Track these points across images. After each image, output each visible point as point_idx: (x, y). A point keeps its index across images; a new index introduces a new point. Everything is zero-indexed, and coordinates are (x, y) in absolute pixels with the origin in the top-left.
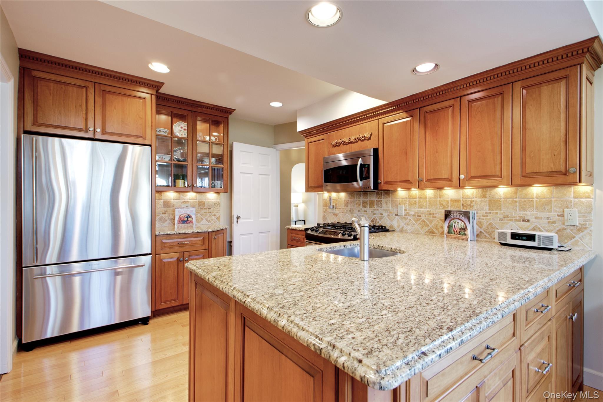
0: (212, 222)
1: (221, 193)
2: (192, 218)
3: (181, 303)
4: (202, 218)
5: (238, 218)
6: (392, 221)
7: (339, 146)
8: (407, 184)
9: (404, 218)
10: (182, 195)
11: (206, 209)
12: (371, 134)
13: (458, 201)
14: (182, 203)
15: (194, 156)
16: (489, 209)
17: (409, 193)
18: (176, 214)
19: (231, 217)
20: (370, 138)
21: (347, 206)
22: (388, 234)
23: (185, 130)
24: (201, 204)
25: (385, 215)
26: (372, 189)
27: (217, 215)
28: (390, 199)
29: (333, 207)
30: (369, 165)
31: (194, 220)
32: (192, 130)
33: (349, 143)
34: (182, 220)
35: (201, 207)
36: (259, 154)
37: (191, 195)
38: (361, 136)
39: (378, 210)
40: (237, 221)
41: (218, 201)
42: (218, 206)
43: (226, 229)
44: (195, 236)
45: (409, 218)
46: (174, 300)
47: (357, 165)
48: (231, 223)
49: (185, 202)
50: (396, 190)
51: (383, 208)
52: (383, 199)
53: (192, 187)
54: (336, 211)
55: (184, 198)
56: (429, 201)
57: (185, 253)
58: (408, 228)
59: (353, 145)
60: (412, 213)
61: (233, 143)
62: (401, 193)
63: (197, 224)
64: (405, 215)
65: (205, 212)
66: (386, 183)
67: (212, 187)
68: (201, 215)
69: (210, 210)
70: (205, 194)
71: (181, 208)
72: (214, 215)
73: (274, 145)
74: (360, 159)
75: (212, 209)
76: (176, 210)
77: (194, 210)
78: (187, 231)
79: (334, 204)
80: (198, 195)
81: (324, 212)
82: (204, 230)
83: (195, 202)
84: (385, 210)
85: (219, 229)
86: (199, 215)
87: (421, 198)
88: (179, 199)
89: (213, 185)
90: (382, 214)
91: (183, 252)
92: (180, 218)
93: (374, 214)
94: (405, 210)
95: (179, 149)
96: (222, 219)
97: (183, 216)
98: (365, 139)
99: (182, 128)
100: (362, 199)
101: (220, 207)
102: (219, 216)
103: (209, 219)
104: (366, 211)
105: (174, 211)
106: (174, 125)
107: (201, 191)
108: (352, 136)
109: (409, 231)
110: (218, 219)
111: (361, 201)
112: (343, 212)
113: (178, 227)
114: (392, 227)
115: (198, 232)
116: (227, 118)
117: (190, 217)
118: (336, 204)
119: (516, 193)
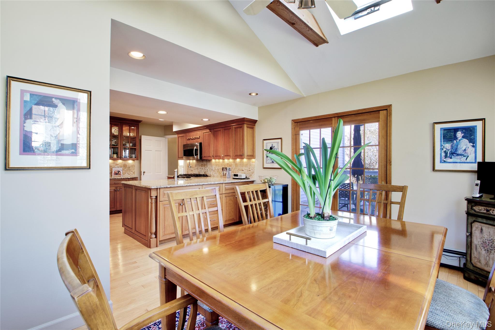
0: (131, 174)
1: (135, 161)
2: (121, 172)
3: (116, 210)
4: (125, 173)
5: (144, 172)
6: (211, 172)
7: (189, 140)
8: (217, 157)
9: (214, 171)
10: (115, 162)
11: (127, 168)
12: (200, 137)
13: (228, 164)
14: (115, 165)
15: (122, 143)
16: (235, 167)
17: (216, 161)
18: (113, 170)
19: (141, 172)
20: (199, 138)
21: (196, 167)
22: (208, 178)
23: (117, 130)
24: (125, 166)
25: (209, 170)
26: (199, 159)
27: (133, 171)
28: (210, 163)
29: (191, 167)
30: (198, 149)
31: (122, 173)
32: (121, 131)
33: (193, 139)
34: (116, 173)
35: (125, 167)
36: (156, 140)
37: (120, 161)
38: (196, 137)
39: (206, 168)
40: (144, 174)
41: (134, 164)
42: (134, 167)
43: (137, 177)
44: (122, 180)
45: (216, 171)
46: (113, 208)
47: (194, 149)
48: (141, 175)
49: (117, 165)
50: (211, 160)
51: (208, 167)
52: (208, 163)
53: (121, 158)
54: (192, 169)
55: (116, 162)
56: (221, 164)
57: (118, 187)
58: (215, 175)
59: (194, 140)
60: (216, 169)
61: (141, 136)
62: (213, 161)
63: (123, 175)
64: (214, 170)
65: (127, 170)
66: (204, 157)
67: (130, 158)
68: (125, 171)
69: (129, 169)
70: (127, 161)
71: (115, 168)
72: (132, 171)
73: (165, 135)
74: (195, 147)
75: (131, 168)
76: (113, 168)
77: (121, 168)
78: (118, 178)
79: (191, 166)
80: (123, 161)
81: (188, 169)
82: (127, 177)
83: (122, 165)
84: (208, 168)
85: (134, 177)
86: (124, 171)
87: (219, 163)
88: (114, 163)
89: (131, 156)
90: (207, 170)
91: (117, 187)
92: (115, 172)
93: (205, 170)
94: (215, 168)
95: (114, 139)
96: (136, 173)
97: (116, 171)
98: (198, 138)
99: (115, 129)
100: (201, 163)
101: (135, 167)
102: (134, 171)
103: (129, 173)
104: (202, 169)
105: (112, 169)
106: (112, 128)
107: (125, 159)
108: (194, 136)
109: (216, 176)
110: (134, 173)
111: (201, 164)
112: (194, 169)
113: (114, 177)
114: (210, 175)
115: (124, 178)
116: (138, 125)
117: (119, 172)
118: (192, 166)
119: (241, 161)
